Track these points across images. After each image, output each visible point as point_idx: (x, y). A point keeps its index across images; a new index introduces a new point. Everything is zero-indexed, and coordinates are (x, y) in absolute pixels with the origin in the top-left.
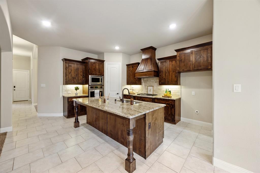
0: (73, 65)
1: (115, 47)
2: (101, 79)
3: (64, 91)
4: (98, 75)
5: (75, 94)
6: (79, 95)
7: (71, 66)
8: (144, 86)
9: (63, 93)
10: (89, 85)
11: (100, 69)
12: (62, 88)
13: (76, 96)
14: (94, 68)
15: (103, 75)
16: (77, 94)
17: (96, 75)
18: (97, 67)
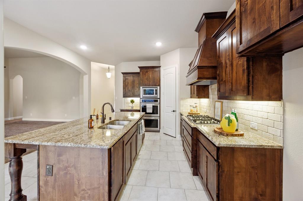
0: (129, 78)
1: (155, 44)
2: (156, 90)
3: (125, 103)
4: (152, 86)
5: (131, 107)
6: (135, 108)
7: (128, 79)
8: (211, 100)
9: (125, 105)
10: (141, 98)
11: (154, 78)
12: (124, 100)
13: (132, 109)
14: (146, 78)
15: (159, 85)
16: (133, 107)
17: (149, 86)
18: (151, 76)
